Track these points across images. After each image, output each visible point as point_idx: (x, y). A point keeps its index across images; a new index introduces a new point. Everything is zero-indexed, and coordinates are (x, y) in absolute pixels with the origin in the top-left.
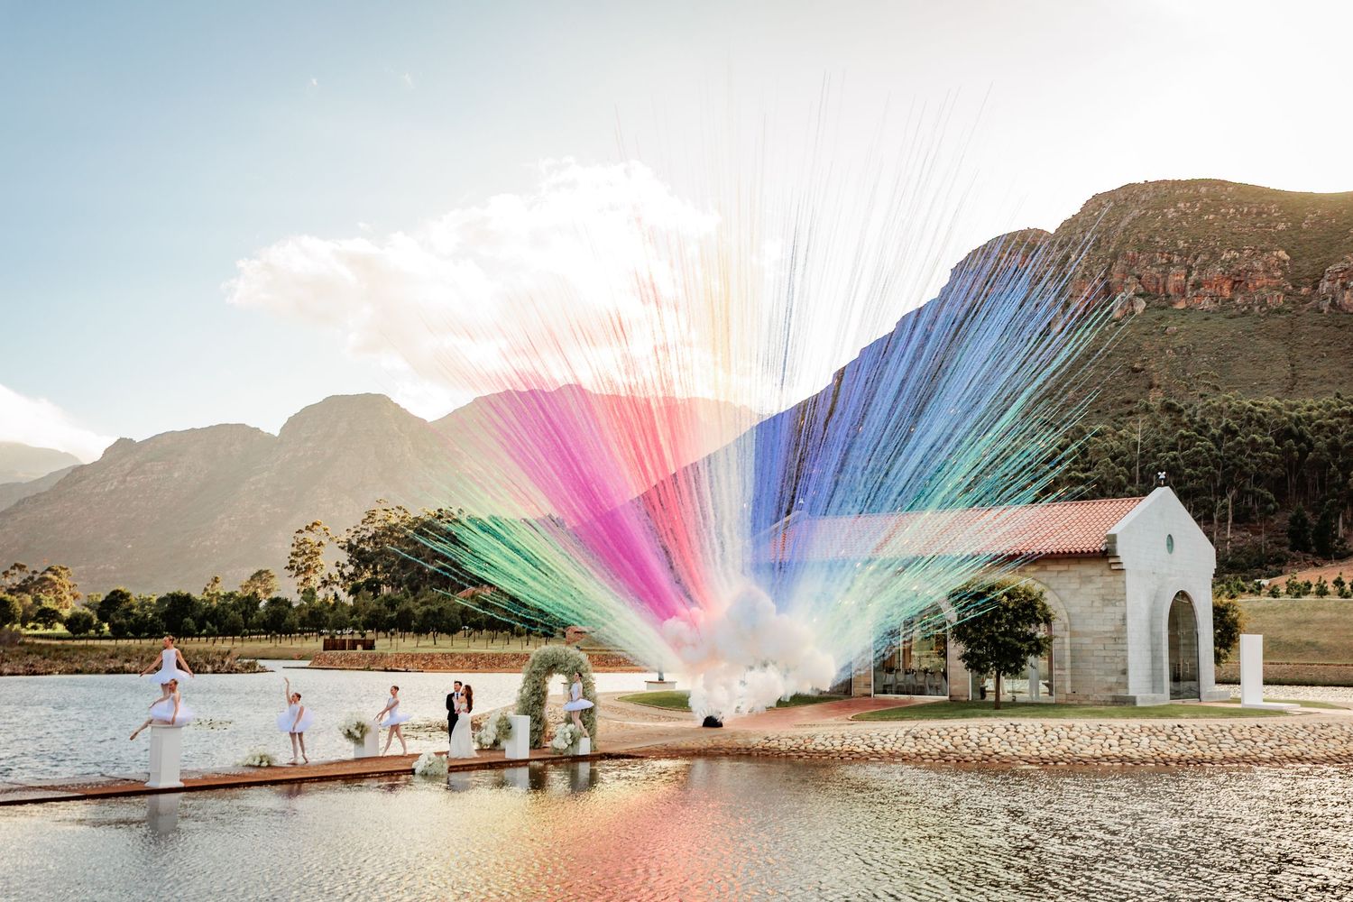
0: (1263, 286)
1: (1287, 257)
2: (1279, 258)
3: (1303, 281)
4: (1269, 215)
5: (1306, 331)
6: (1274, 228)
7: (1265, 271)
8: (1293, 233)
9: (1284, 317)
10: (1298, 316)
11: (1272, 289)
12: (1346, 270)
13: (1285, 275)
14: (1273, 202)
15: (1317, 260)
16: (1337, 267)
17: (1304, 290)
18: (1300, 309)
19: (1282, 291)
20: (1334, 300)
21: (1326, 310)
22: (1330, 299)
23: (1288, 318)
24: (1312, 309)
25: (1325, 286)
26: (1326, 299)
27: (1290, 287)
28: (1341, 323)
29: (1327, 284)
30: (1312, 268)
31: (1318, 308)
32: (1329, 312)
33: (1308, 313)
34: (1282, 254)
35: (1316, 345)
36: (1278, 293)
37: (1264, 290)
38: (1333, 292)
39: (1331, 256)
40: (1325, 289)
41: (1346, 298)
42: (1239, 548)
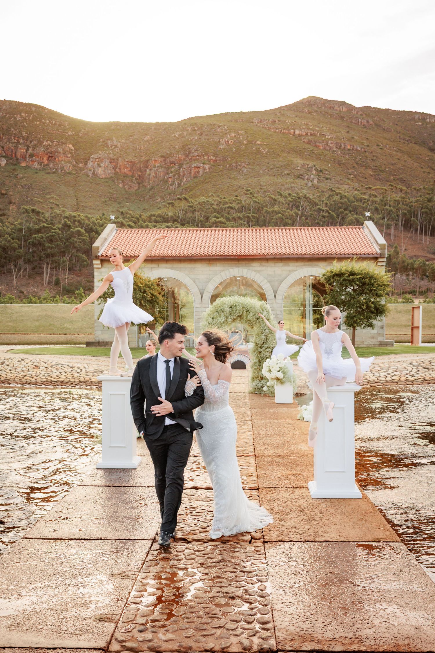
0: (62, 160)
1: (73, 148)
2: (70, 148)
3: (80, 160)
4: (65, 127)
5: (82, 184)
6: (67, 133)
7: (63, 153)
8: (75, 137)
9: (72, 176)
10: (78, 176)
11: (67, 162)
12: (100, 158)
13: (72, 156)
14: (66, 121)
15: (86, 152)
16: (96, 156)
17: (81, 165)
18: (79, 173)
19: (71, 164)
20: (94, 171)
21: (90, 175)
22: (92, 171)
23: (74, 177)
24: (84, 174)
25: (90, 164)
26: (90, 170)
27: (75, 163)
28: (97, 182)
29: (91, 163)
30: (84, 155)
31: (87, 174)
32: (92, 177)
33: (83, 176)
34: (71, 146)
35: (87, 191)
36: (70, 165)
37: (63, 162)
38: (93, 168)
39: (93, 150)
40: (90, 166)
41: (99, 171)
42: (71, 283)
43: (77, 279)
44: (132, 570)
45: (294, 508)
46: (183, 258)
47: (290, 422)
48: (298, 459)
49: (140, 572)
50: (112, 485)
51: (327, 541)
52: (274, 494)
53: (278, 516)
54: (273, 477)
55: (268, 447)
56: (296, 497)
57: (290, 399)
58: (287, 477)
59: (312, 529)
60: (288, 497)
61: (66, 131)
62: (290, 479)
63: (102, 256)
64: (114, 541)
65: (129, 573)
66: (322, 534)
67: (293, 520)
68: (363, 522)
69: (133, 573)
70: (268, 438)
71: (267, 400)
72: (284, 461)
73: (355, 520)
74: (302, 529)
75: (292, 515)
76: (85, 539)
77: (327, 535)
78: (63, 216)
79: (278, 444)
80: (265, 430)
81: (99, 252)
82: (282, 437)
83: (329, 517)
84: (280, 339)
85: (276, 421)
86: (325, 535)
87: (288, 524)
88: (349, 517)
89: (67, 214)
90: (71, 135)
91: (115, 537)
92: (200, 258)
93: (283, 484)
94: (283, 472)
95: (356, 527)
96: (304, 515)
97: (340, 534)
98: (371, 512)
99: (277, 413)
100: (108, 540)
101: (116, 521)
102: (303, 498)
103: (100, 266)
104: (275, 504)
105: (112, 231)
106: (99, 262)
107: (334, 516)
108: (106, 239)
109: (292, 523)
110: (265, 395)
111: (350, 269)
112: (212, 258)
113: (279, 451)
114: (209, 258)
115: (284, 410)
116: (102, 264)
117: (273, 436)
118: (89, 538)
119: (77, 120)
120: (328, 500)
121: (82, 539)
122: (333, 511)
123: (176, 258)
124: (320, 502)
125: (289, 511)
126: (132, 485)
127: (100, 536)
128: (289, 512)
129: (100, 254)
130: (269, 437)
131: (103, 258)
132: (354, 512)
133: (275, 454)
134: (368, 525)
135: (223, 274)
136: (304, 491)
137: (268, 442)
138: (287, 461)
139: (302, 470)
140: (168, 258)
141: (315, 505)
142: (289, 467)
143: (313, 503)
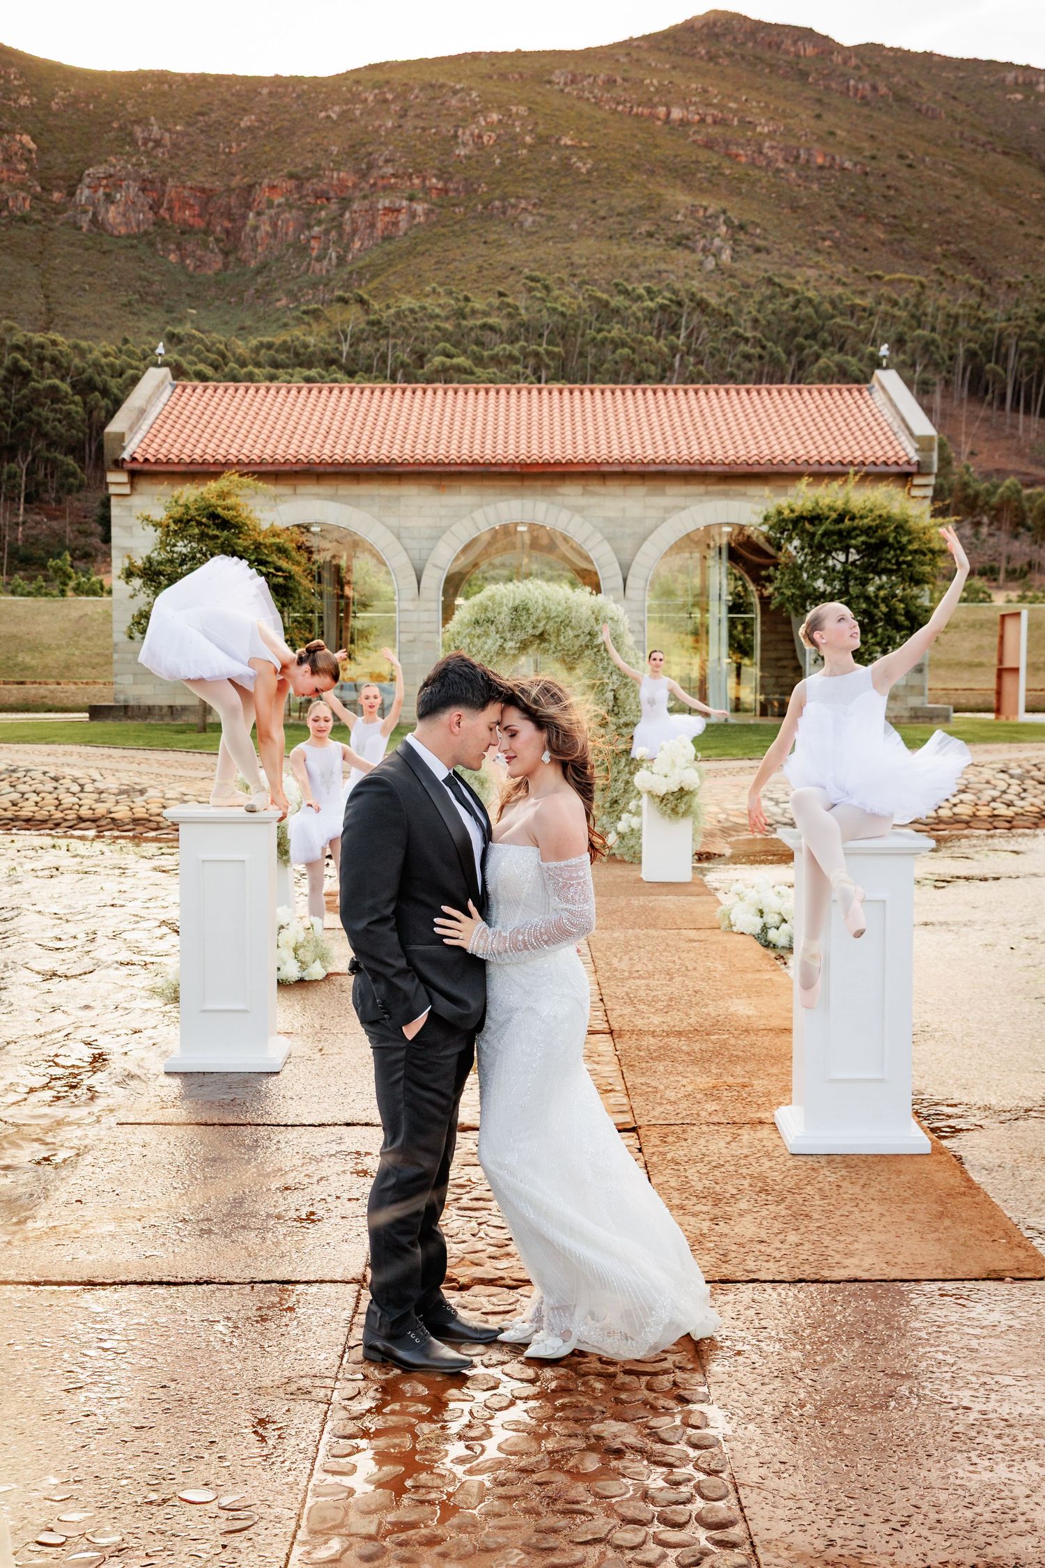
1: (32, 146)
2: (23, 146)
3: (54, 182)
5: (62, 252)
6: (15, 101)
8: (41, 113)
9: (32, 228)
10: (50, 229)
11: (15, 187)
12: (111, 176)
13: (31, 170)
14: (12, 65)
15: (71, 157)
16: (100, 170)
17: (56, 196)
18: (51, 220)
19: (29, 192)
20: (94, 214)
21: (85, 226)
22: (90, 214)
23: (37, 230)
24: (68, 223)
25: (83, 194)
26: (85, 212)
27: (39, 189)
28: (106, 247)
29: (87, 192)
30: (65, 166)
31: (75, 222)
32: (90, 231)
33: (62, 228)
34: (26, 139)
35: (76, 272)
36: (23, 194)
38: (93, 204)
39: (91, 154)
40: (83, 199)
41: (110, 215)
42: (32, 536)
43: (49, 527)
44: (313, 1372)
45: (746, 1183)
46: (366, 469)
47: (692, 934)
48: (732, 1041)
49: (337, 1379)
50: (215, 1121)
51: (856, 1280)
52: (684, 1143)
53: (705, 1209)
54: (671, 1094)
55: (642, 1007)
56: (745, 1151)
57: (682, 869)
58: (711, 1094)
59: (807, 1246)
60: (724, 1151)
61: (14, 96)
62: (719, 1098)
63: (134, 459)
64: (248, 1287)
65: (306, 1382)
66: (838, 1258)
67: (749, 1218)
68: (947, 1222)
69: (318, 1382)
70: (638, 982)
71: (618, 870)
72: (697, 1047)
73: (921, 1216)
74: (780, 1246)
75: (743, 1205)
76: (161, 1283)
77: (852, 1260)
78: (8, 342)
79: (671, 999)
80: (626, 958)
81: (124, 448)
82: (678, 979)
83: (848, 1208)
84: (652, 702)
85: (652, 932)
86: (846, 1262)
87: (737, 1230)
88: (905, 1207)
89: (18, 338)
90: (25, 107)
91: (248, 1275)
92: (415, 468)
93: (703, 1114)
94: (699, 1079)
95: (929, 1237)
96: (778, 1203)
97: (889, 1257)
98: (964, 1194)
99: (653, 909)
100: (229, 1283)
101: (243, 1227)
102: (767, 1155)
103: (126, 490)
104: (691, 1172)
105: (159, 387)
106: (124, 478)
107: (862, 1205)
108: (142, 412)
109: (746, 1228)
110: (612, 858)
111: (839, 504)
112: (448, 469)
113: (675, 1020)
114: (439, 469)
115: (669, 902)
116: (132, 483)
117: (651, 975)
118: (172, 1280)
119: (44, 61)
120: (839, 1159)
121: (152, 1283)
122: (857, 1189)
123: (345, 469)
124: (816, 1165)
125: (735, 1192)
126: (274, 1122)
127: (204, 1274)
128: (733, 1196)
129: (126, 455)
130: (640, 977)
131: (135, 466)
132: (915, 1195)
133: (666, 1028)
134: (962, 1231)
135: (478, 515)
136: (765, 1132)
137: (642, 993)
138: (704, 1047)
139: (751, 1074)
140: (321, 469)
141: (803, 1175)
142: (713, 1066)
143: (796, 1167)
